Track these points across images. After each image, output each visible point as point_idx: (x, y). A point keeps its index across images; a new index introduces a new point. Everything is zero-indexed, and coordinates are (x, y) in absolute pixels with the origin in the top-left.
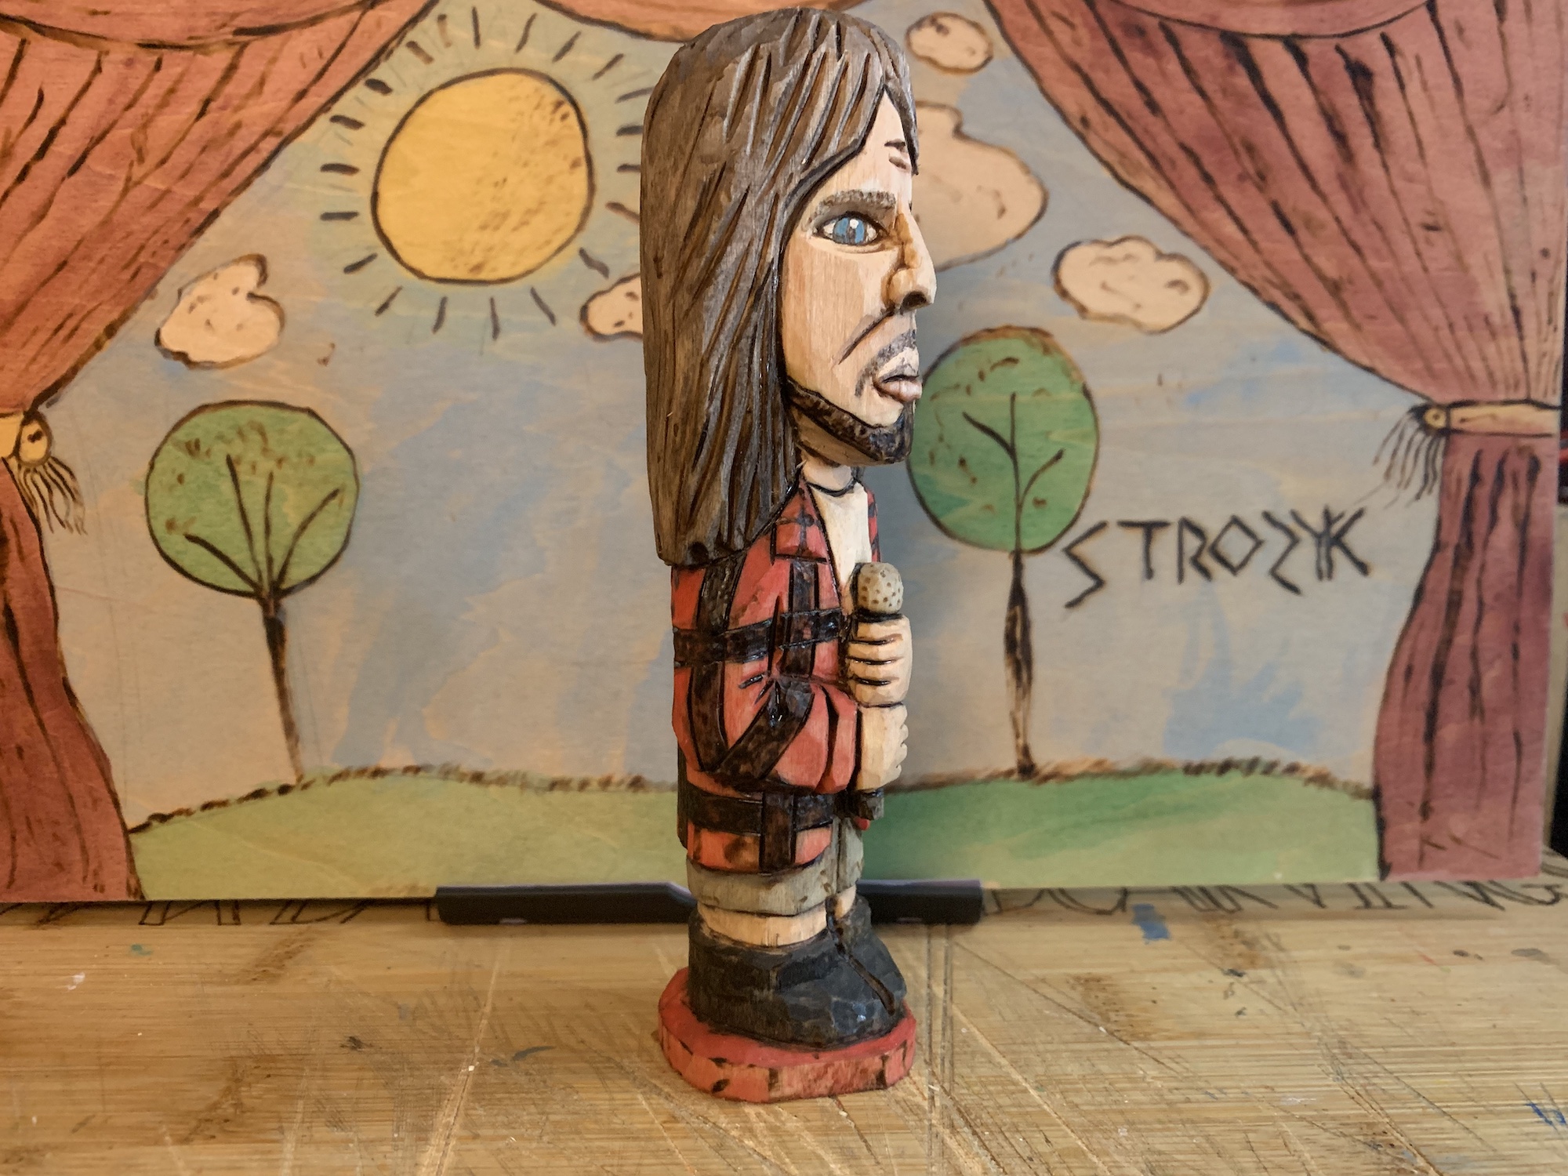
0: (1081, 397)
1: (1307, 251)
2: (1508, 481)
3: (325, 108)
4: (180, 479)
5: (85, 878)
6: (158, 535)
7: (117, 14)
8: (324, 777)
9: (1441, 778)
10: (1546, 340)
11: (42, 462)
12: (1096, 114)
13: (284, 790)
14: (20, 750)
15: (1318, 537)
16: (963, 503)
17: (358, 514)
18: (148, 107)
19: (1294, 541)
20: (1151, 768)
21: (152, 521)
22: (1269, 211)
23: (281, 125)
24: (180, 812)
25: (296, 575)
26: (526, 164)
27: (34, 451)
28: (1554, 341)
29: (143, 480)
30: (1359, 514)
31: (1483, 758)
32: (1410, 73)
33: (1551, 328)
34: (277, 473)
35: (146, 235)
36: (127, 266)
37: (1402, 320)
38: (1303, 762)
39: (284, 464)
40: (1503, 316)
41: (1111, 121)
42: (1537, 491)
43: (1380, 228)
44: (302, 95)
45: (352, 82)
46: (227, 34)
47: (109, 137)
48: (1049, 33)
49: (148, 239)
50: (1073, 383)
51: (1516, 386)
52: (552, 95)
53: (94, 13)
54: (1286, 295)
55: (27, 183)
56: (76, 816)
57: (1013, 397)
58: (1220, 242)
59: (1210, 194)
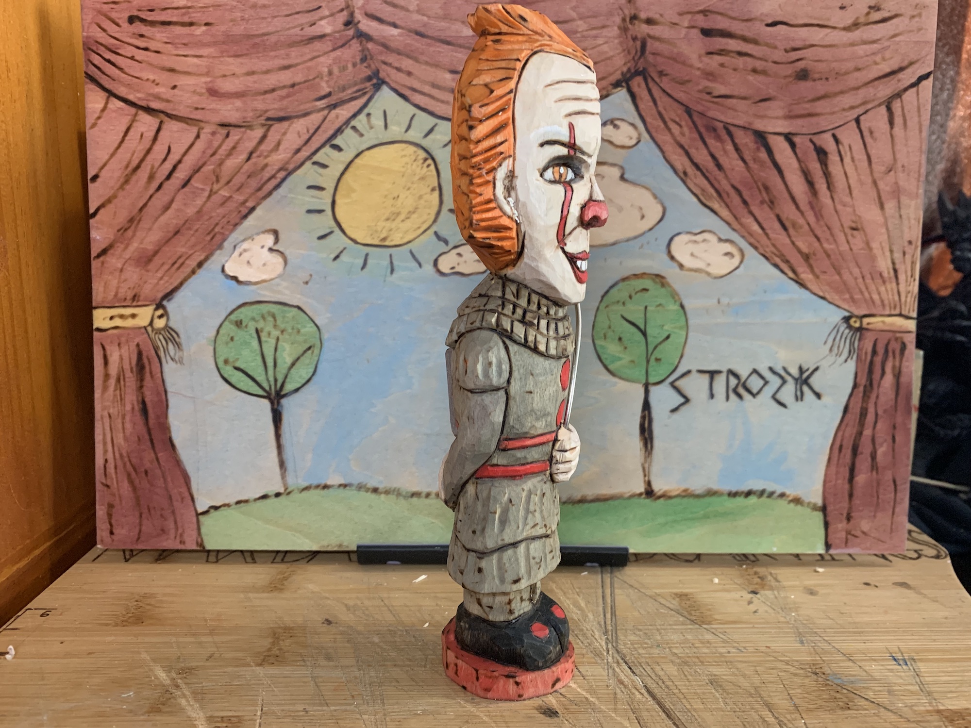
0: (680, 308)
1: (794, 239)
2: (890, 354)
3: (309, 158)
4: (232, 339)
5: (175, 537)
6: (219, 366)
7: (208, 110)
8: (298, 489)
9: (856, 501)
10: (910, 285)
11: (163, 329)
12: (691, 170)
13: (278, 495)
14: (146, 472)
15: (796, 380)
16: (620, 359)
17: (321, 358)
18: (222, 155)
19: (784, 382)
20: (711, 493)
21: (217, 360)
22: (775, 219)
23: (287, 166)
24: (224, 505)
25: (289, 387)
26: (409, 189)
27: (160, 323)
28: (914, 286)
29: (213, 339)
30: (816, 369)
31: (877, 492)
32: (846, 153)
33: (912, 280)
34: (281, 337)
35: (219, 218)
36: (209, 234)
37: (839, 274)
38: (788, 492)
39: (284, 333)
40: (889, 273)
41: (698, 173)
42: (904, 359)
43: (829, 228)
44: (298, 151)
45: (323, 146)
46: (262, 120)
47: (202, 170)
48: (669, 129)
49: (220, 220)
50: (675, 302)
51: (895, 308)
52: (423, 154)
53: (197, 109)
54: (782, 260)
55: (161, 192)
56: (173, 506)
57: (646, 308)
58: (751, 235)
59: (746, 211)
